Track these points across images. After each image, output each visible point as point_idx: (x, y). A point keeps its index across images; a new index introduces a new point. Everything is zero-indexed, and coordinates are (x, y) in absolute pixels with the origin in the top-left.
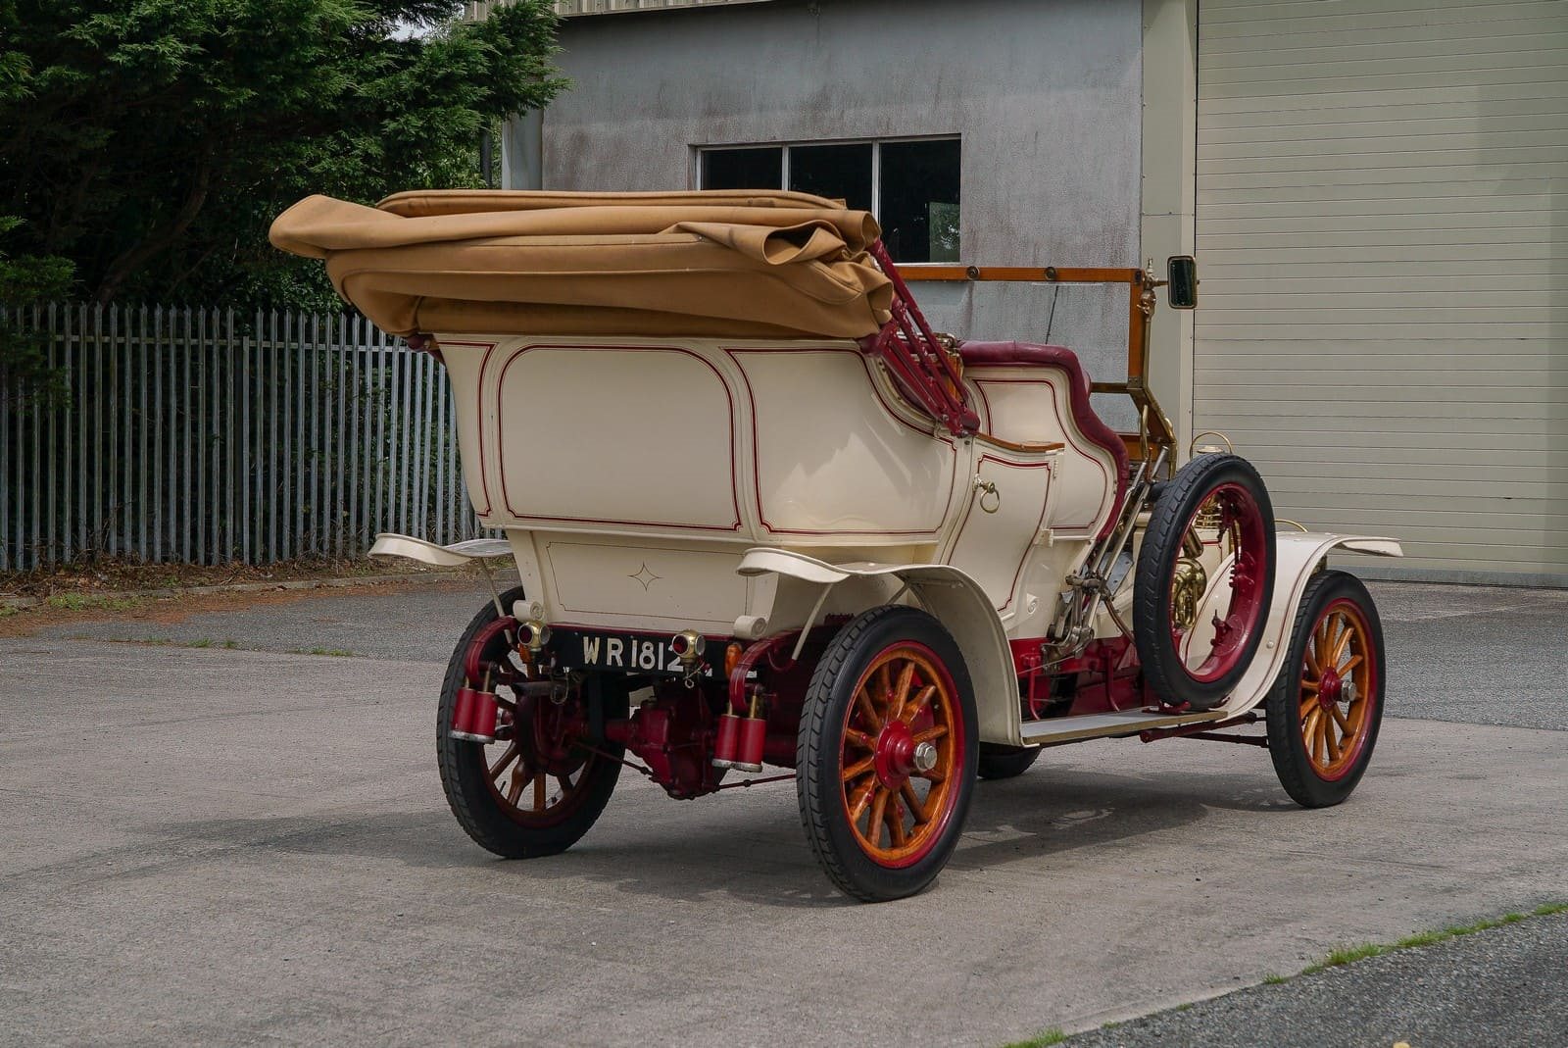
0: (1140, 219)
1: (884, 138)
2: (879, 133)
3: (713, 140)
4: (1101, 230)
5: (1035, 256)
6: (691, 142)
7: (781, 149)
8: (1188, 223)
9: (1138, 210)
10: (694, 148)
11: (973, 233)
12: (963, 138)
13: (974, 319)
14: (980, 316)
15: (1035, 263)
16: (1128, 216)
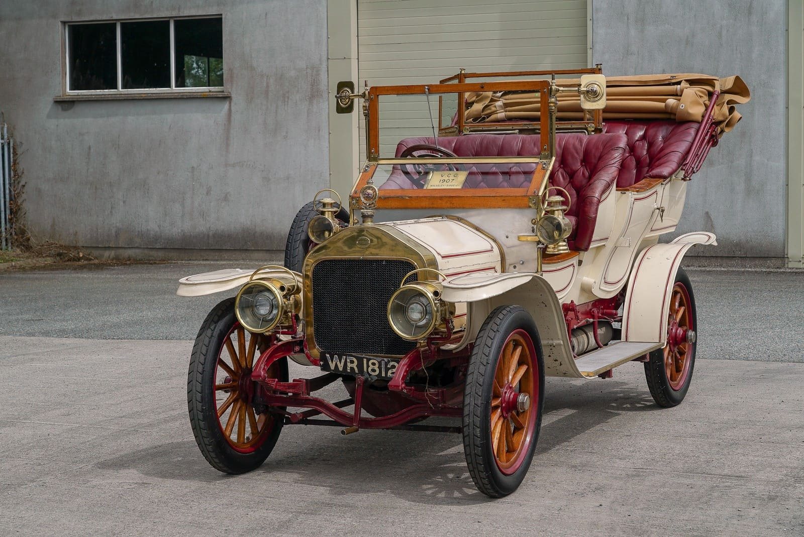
0: (328, 61)
1: (176, 17)
2: (174, 14)
3: (75, 18)
4: (305, 67)
5: (267, 83)
6: (63, 19)
7: (115, 24)
8: (354, 63)
9: (326, 56)
10: (64, 23)
11: (231, 70)
12: (223, 17)
13: (232, 118)
14: (236, 117)
15: (268, 86)
16: (320, 60)
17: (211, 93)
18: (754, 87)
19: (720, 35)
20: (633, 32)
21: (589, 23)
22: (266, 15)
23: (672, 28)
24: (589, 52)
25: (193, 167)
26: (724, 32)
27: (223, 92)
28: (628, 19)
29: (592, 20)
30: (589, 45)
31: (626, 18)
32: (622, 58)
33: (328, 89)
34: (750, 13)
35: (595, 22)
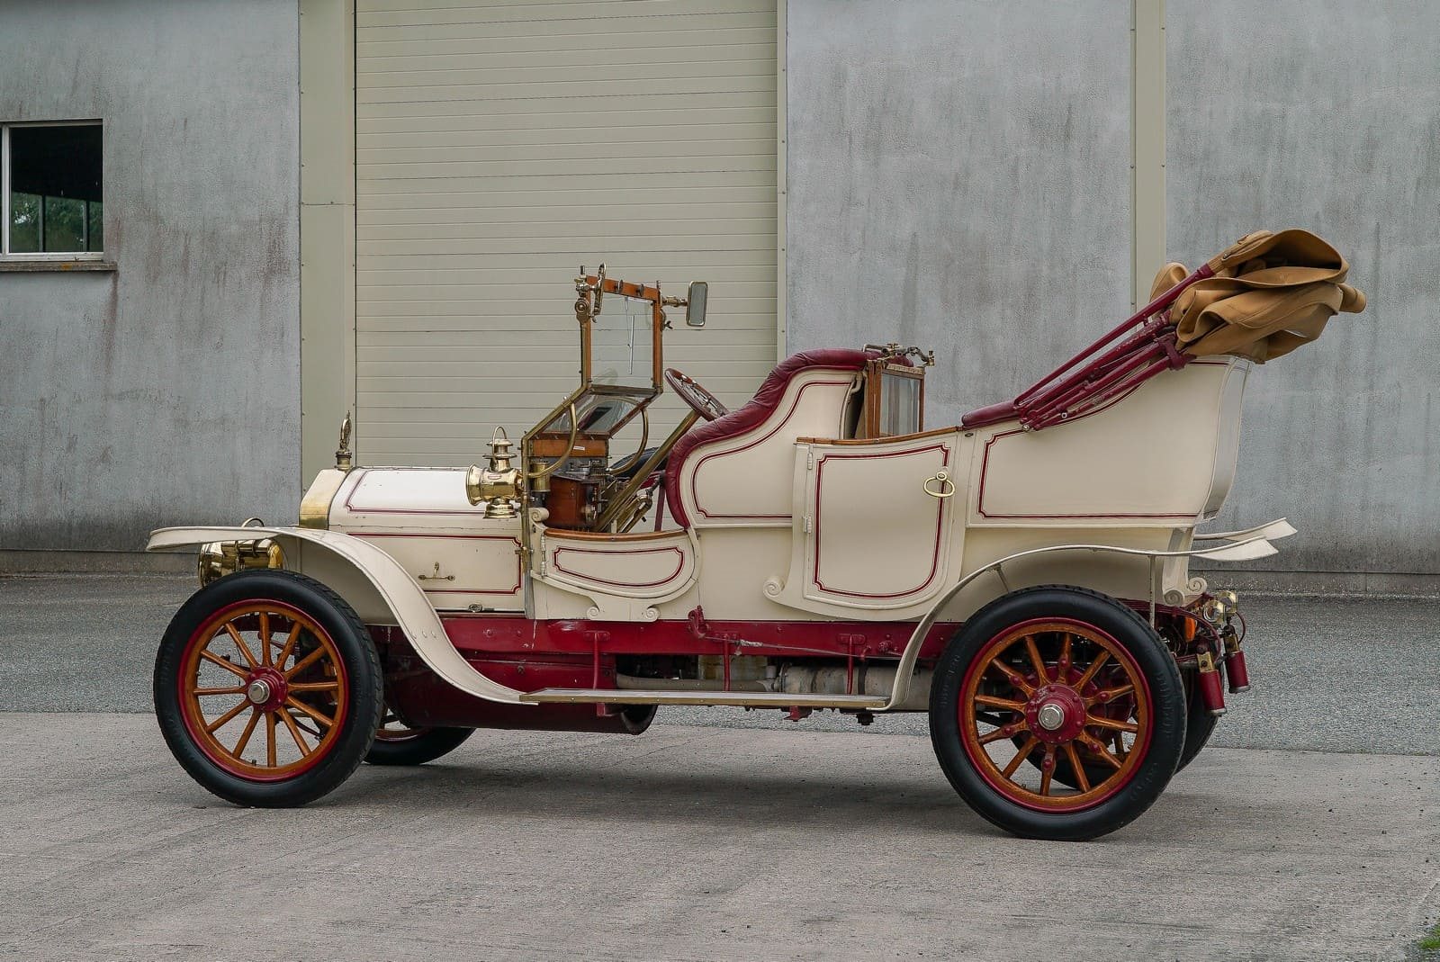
0: (300, 207)
1: (14, 123)
2: (9, 118)
4: (257, 218)
5: (186, 247)
8: (348, 212)
9: (297, 199)
11: (117, 222)
12: (105, 124)
13: (119, 311)
14: (127, 309)
15: (187, 252)
16: (286, 205)
17: (80, 264)
18: (1075, 266)
19: (1015, 171)
20: (859, 165)
21: (781, 147)
22: (186, 122)
23: (929, 159)
24: (781, 198)
25: (42, 400)
26: (1022, 170)
27: (102, 261)
28: (850, 142)
29: (786, 141)
30: (781, 186)
31: (847, 140)
32: (839, 210)
33: (300, 259)
34: (1068, 136)
35: (790, 146)
